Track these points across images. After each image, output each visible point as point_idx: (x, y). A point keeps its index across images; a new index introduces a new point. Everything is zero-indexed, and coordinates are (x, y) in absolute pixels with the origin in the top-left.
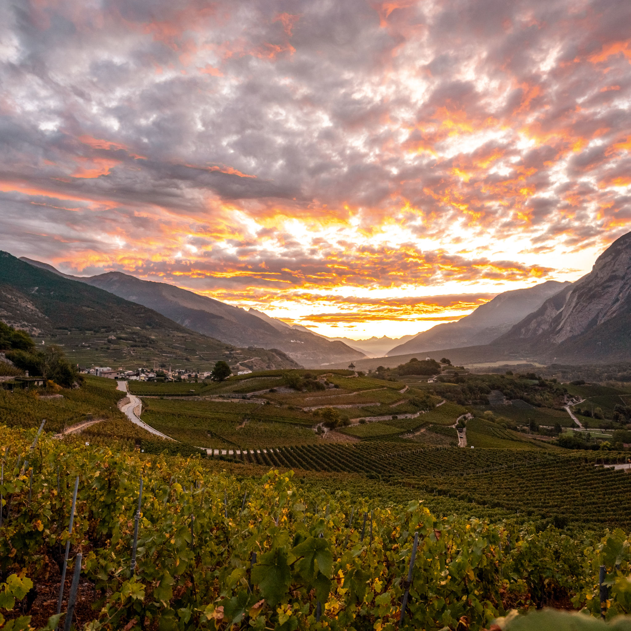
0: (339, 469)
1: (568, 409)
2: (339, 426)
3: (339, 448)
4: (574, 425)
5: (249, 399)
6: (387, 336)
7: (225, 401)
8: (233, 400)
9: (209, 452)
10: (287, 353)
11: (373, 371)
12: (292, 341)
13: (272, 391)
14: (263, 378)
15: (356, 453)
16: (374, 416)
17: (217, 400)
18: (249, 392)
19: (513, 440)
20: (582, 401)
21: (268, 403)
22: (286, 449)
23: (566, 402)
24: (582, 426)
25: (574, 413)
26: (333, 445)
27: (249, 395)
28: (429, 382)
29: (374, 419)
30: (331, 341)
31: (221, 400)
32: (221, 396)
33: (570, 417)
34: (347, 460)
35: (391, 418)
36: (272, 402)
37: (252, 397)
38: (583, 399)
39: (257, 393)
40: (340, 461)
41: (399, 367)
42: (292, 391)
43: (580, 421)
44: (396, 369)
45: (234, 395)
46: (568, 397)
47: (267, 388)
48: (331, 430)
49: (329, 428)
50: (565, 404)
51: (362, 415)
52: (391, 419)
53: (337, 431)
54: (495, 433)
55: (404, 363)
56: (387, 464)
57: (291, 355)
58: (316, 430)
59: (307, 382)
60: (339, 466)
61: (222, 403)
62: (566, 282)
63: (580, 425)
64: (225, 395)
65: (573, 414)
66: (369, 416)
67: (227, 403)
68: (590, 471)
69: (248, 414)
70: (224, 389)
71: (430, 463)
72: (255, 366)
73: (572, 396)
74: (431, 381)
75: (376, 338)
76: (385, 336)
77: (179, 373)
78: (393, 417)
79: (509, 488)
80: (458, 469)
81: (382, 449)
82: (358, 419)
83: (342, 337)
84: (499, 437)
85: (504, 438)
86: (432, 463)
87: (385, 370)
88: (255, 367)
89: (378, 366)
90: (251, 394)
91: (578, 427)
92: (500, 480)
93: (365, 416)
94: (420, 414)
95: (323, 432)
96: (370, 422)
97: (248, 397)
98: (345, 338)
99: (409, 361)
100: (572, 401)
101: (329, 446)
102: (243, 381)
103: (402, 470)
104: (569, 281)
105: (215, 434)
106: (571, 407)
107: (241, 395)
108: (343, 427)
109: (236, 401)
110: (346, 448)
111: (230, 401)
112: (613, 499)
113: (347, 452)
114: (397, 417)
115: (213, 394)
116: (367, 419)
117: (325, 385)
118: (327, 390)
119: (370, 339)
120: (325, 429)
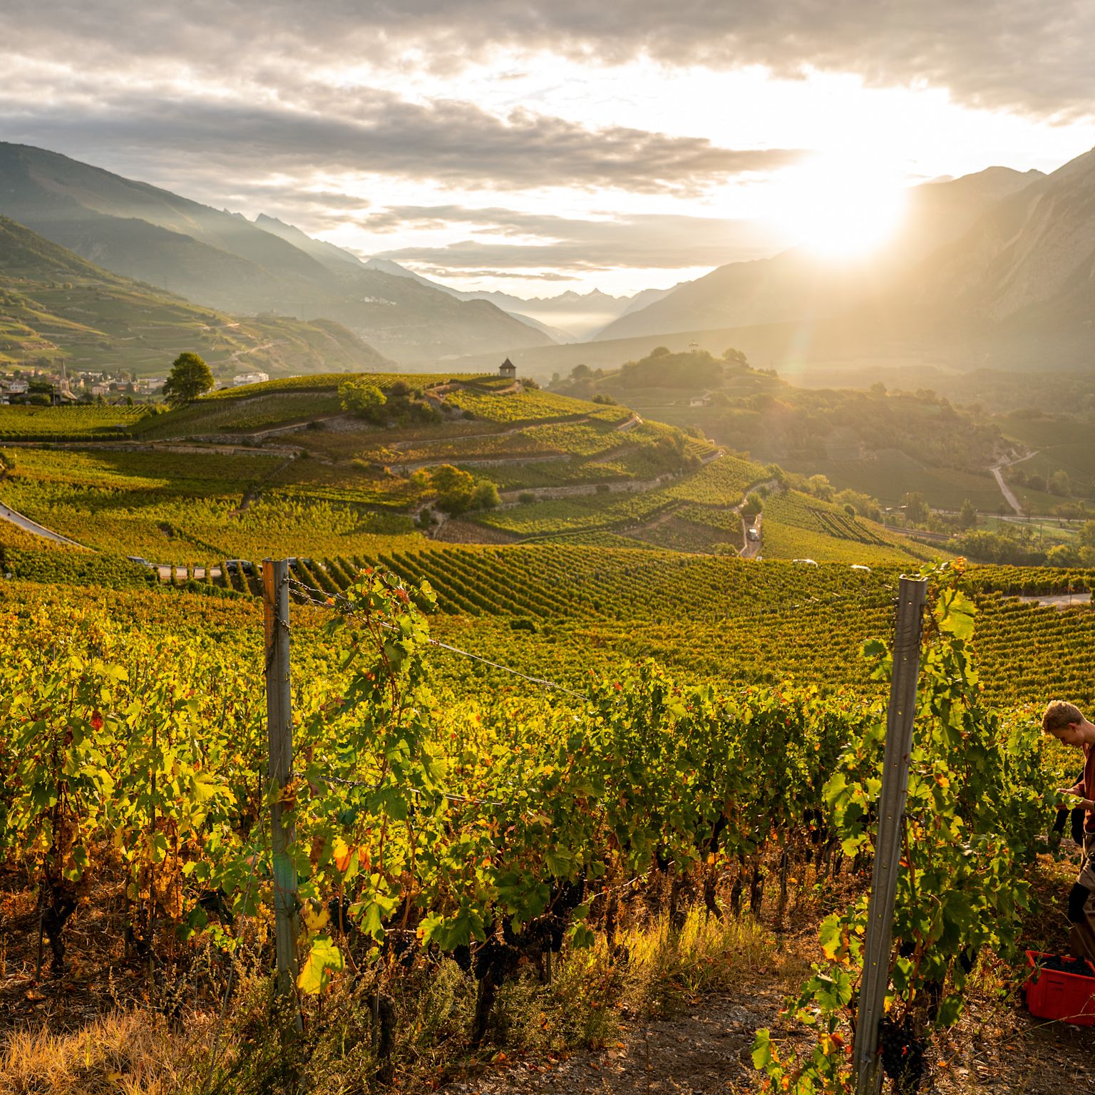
0: (457, 606)
1: (997, 473)
2: (472, 508)
3: (463, 561)
4: (1005, 510)
5: (258, 446)
6: (601, 290)
7: (201, 450)
8: (220, 449)
9: (165, 572)
10: (353, 330)
11: (563, 377)
12: (367, 300)
13: (313, 426)
14: (292, 395)
15: (502, 572)
16: (556, 486)
17: (181, 450)
18: (258, 429)
19: (863, 541)
20: (1029, 455)
21: (305, 456)
22: (343, 563)
23: (996, 457)
24: (1022, 511)
25: (1009, 483)
26: (450, 554)
27: (258, 436)
28: (692, 405)
29: (554, 492)
30: (463, 299)
31: (190, 449)
32: (191, 440)
33: (999, 492)
34: (477, 588)
35: (593, 489)
36: (314, 454)
37: (265, 441)
38: (1032, 450)
39: (277, 432)
40: (460, 590)
41: (625, 367)
42: (363, 427)
43: (1019, 500)
44: (617, 372)
45: (221, 436)
46: (1001, 447)
47: (302, 419)
48: (453, 517)
49: (448, 514)
50: (993, 461)
51: (527, 483)
52: (595, 492)
53: (467, 520)
54: (827, 525)
55: (636, 359)
56: (565, 596)
57: (366, 335)
58: (418, 518)
59: (399, 404)
60: (457, 601)
61: (195, 455)
62: (1033, 171)
63: (1017, 507)
64: (201, 436)
65: (1005, 483)
66: (543, 486)
67: (207, 455)
68: (986, 610)
69: (256, 483)
70: (198, 422)
71: (658, 592)
72: (276, 361)
73: (1009, 444)
74: (698, 404)
75: (575, 295)
76: (596, 290)
77: (87, 380)
78: (598, 488)
79: (808, 645)
80: (715, 606)
81: (559, 563)
82: (517, 494)
83: (492, 291)
84: (833, 535)
85: (845, 537)
86: (663, 594)
87: (591, 374)
88: (275, 365)
89: (575, 365)
90: (265, 433)
91: (1013, 512)
92: (795, 628)
93: (534, 487)
94: (662, 480)
95: (435, 522)
96: (544, 498)
97: (256, 441)
98: (498, 293)
99: (648, 354)
100: (1009, 454)
101: (440, 556)
102: (244, 403)
103: (597, 609)
104: (1039, 169)
105: (179, 531)
106: (1004, 469)
107: (238, 437)
108: (482, 511)
109: (227, 450)
110: (480, 561)
111: (212, 451)
112: (1009, 665)
113: (479, 569)
114: (607, 489)
115: (170, 434)
116: (539, 492)
117: (442, 412)
118: (447, 423)
119: (560, 297)
120: (440, 517)
